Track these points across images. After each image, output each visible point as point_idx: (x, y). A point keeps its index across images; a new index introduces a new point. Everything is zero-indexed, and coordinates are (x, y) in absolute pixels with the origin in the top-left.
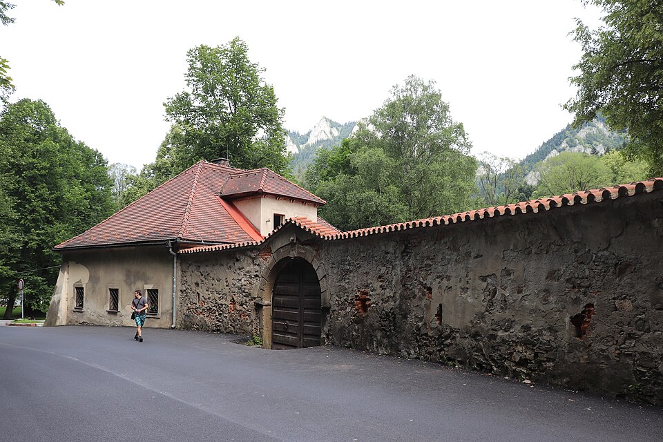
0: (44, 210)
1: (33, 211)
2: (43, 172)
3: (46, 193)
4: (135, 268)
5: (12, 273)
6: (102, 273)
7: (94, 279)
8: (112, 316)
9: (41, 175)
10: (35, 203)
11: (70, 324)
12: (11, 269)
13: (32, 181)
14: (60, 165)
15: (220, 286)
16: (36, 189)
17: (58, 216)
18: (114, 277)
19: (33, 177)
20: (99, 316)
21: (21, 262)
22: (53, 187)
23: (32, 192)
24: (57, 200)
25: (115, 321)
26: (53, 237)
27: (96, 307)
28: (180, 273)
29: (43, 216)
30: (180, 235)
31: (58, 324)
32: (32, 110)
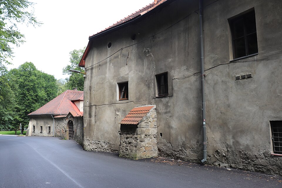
0: (32, 99)
1: (28, 100)
2: (31, 87)
3: (32, 94)
4: (46, 121)
5: (22, 120)
6: (39, 122)
7: (37, 124)
8: (41, 133)
9: (31, 88)
10: (29, 97)
11: (32, 136)
12: (22, 119)
13: (28, 90)
14: (37, 84)
15: (61, 126)
16: (29, 92)
17: (36, 101)
18: (41, 123)
19: (28, 88)
20: (38, 133)
21: (25, 116)
22: (35, 91)
23: (28, 93)
24: (36, 96)
25: (42, 135)
26: (35, 108)
27: (37, 131)
28: (55, 122)
29: (32, 101)
30: (54, 113)
31: (29, 136)
32: (28, 66)
